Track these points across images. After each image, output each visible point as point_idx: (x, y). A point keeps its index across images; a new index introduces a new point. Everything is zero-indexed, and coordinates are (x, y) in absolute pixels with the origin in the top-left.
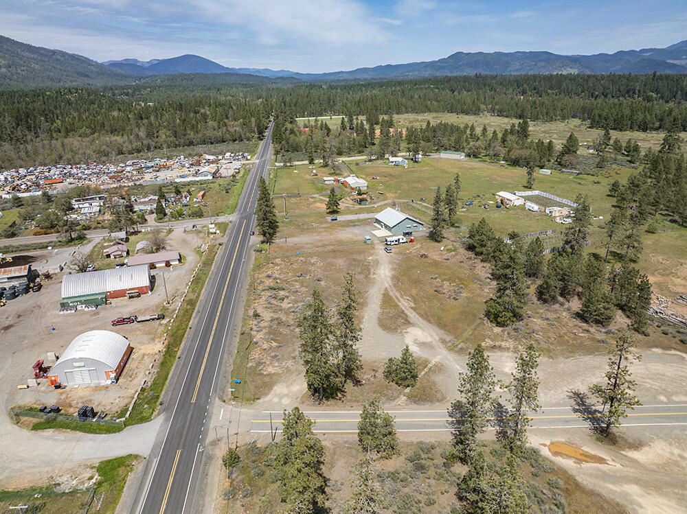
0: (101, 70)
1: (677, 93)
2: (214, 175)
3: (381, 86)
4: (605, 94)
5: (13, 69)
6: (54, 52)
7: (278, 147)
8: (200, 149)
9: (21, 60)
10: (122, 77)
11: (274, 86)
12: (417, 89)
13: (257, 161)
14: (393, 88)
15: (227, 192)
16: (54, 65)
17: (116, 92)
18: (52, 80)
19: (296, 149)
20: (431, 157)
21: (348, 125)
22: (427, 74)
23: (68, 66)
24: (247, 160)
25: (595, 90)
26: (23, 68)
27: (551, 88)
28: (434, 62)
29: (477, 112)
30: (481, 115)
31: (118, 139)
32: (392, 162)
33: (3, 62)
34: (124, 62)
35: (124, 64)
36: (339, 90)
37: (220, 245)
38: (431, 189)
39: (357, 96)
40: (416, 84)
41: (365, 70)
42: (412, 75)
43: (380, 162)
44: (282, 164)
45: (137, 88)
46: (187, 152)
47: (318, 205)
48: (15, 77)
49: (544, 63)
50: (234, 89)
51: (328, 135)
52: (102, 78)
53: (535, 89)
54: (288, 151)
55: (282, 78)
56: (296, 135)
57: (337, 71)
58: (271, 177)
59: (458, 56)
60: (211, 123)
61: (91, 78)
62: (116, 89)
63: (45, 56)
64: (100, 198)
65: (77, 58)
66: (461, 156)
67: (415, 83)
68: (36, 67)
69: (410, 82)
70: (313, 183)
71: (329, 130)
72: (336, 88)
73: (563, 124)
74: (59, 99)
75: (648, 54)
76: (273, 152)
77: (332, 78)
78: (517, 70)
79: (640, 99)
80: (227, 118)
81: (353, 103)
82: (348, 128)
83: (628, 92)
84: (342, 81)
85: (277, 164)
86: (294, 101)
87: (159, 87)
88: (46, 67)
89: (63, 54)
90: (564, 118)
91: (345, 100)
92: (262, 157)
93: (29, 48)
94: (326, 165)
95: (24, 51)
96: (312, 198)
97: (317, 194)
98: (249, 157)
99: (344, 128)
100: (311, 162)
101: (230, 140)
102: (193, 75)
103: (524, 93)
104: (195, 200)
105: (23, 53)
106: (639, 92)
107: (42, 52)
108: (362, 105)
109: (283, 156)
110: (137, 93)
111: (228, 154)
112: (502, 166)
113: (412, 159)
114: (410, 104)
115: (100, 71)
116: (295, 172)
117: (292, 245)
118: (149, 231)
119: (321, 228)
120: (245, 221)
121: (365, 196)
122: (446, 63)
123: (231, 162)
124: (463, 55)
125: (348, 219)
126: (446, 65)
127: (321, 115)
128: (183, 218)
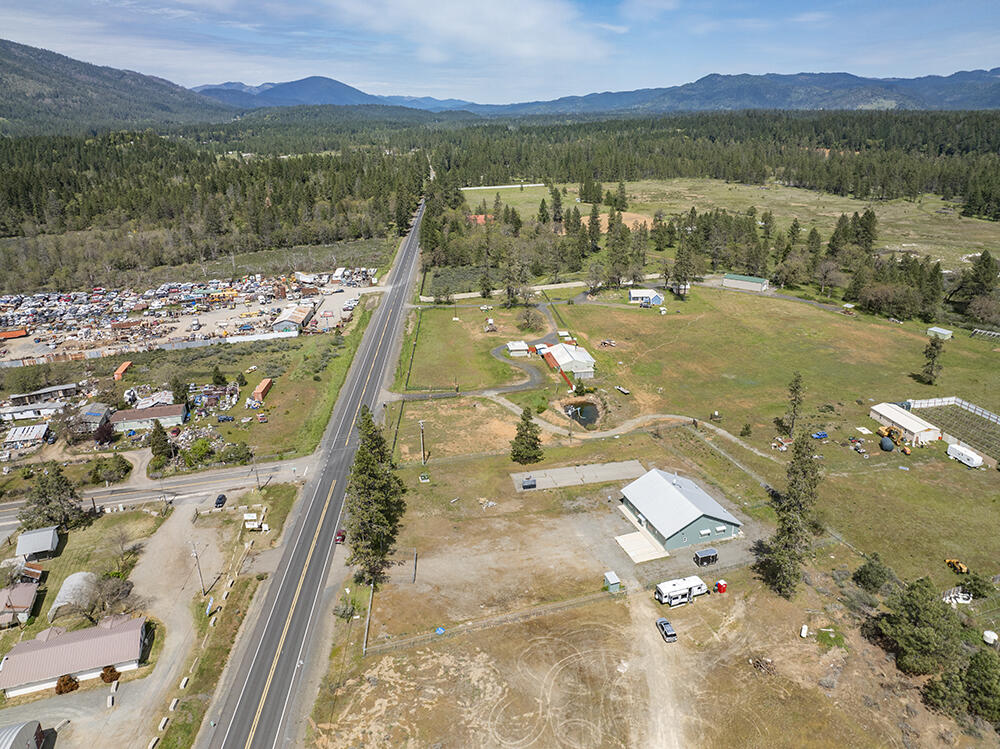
0: (189, 99)
2: (303, 326)
3: (600, 129)
4: (963, 146)
5: (61, 100)
6: (122, 74)
7: (428, 257)
8: (293, 257)
9: (74, 85)
10: (218, 109)
11: (437, 126)
12: (657, 136)
13: (388, 289)
14: (618, 134)
15: (317, 379)
16: (122, 93)
17: (202, 135)
18: (116, 116)
19: (460, 260)
20: (705, 284)
21: (551, 213)
22: (665, 106)
23: (141, 95)
24: (371, 285)
25: (946, 139)
26: (74, 98)
27: (872, 136)
28: (675, 89)
29: (760, 179)
30: (768, 186)
31: (161, 234)
32: (636, 298)
33: (48, 89)
34: (225, 88)
35: (224, 91)
36: (534, 135)
37: (260, 578)
38: (725, 381)
39: (564, 147)
40: (653, 127)
41: (572, 100)
42: (643, 109)
43: (612, 294)
44: (432, 299)
45: (232, 130)
46: (270, 264)
47: (495, 425)
48: (63, 111)
49: (842, 91)
50: (377, 131)
51: (516, 233)
52: (188, 112)
53: (844, 138)
54: (446, 263)
55: (450, 113)
56: (461, 234)
57: (531, 101)
58: (410, 331)
59: (712, 79)
60: (321, 204)
61: (171, 112)
62: (203, 131)
63: (109, 79)
64: (65, 391)
65: (154, 84)
66: (762, 286)
67: (652, 123)
68: (95, 95)
69: (644, 123)
70: (487, 353)
71: (518, 223)
72: (529, 131)
73: (913, 207)
74: (104, 151)
76: (420, 267)
77: (523, 111)
78: (801, 101)
80: (351, 192)
81: (557, 162)
82: (551, 218)
84: (538, 117)
85: (423, 298)
86: (463, 158)
87: (267, 127)
88: (109, 96)
89: (136, 76)
90: (912, 194)
91: (544, 156)
92: (398, 280)
93: (88, 69)
94: (512, 304)
95: (79, 72)
96: (484, 401)
97: (494, 388)
98: (374, 281)
99: (544, 218)
100: (486, 293)
101: (350, 236)
102: (318, 107)
103: (827, 143)
104: (248, 401)
105: (78, 75)
107: (106, 73)
108: (572, 166)
109: (436, 276)
110: (232, 137)
111: (339, 272)
112: (847, 311)
113: (671, 290)
114: (648, 163)
115: (187, 102)
116: (454, 319)
117: (427, 589)
118: (121, 510)
119: (499, 517)
120: (334, 482)
121: (590, 398)
122: (693, 90)
123: (342, 291)
124: (719, 79)
125: (559, 485)
126: (693, 93)
127: (506, 182)
128: (207, 465)
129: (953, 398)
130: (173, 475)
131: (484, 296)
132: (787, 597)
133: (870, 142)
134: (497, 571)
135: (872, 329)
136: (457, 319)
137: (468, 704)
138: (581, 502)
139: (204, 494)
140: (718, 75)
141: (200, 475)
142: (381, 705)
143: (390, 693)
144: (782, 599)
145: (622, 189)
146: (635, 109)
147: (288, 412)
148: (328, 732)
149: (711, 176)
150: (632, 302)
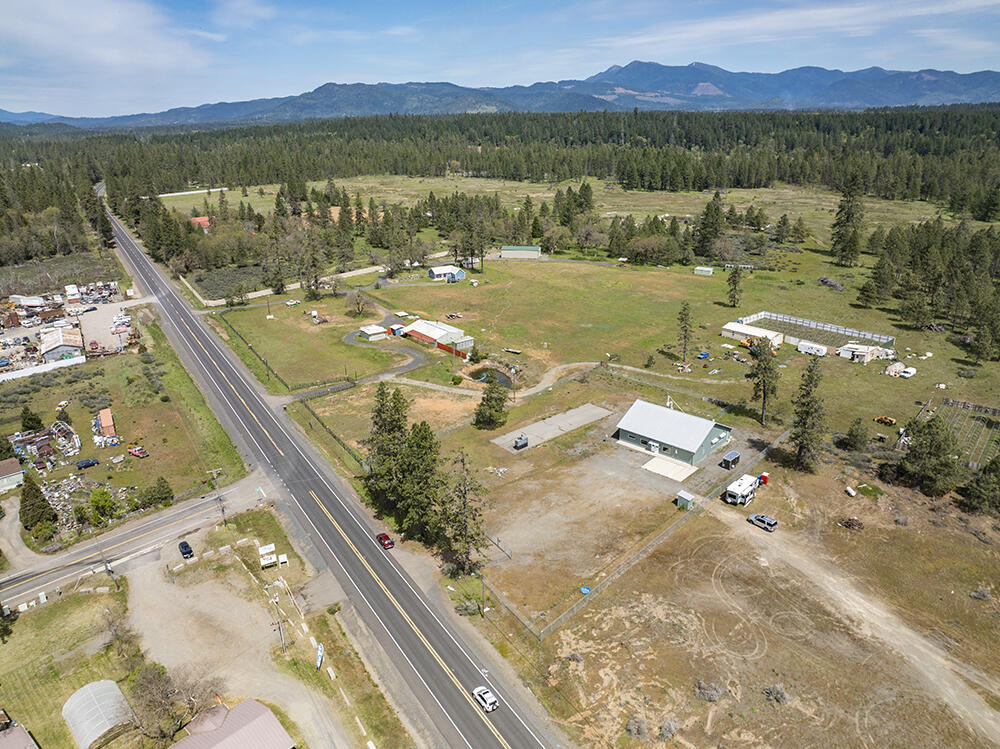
1: (669, 136)
13: (153, 300)
15: (165, 400)
20: (488, 257)
22: (287, 116)
27: (509, 133)
28: (292, 99)
29: (439, 172)
32: (439, 276)
37: (332, 611)
38: (587, 329)
41: (186, 111)
42: (267, 118)
44: (223, 302)
49: (450, 99)
51: (260, 230)
53: (486, 135)
58: (225, 336)
59: (328, 89)
66: (534, 253)
70: (341, 342)
72: (163, 140)
75: (569, 87)
78: (417, 108)
79: (628, 145)
83: (611, 135)
85: (208, 303)
92: (155, 290)
97: (385, 371)
98: (129, 293)
100: (279, 291)
104: (97, 439)
106: (625, 135)
111: (71, 289)
112: (622, 265)
116: (268, 317)
117: (529, 560)
118: (43, 600)
119: (522, 478)
120: (312, 493)
121: (487, 363)
122: (312, 99)
123: (95, 309)
124: (336, 88)
125: (546, 439)
126: (313, 102)
127: (180, 189)
128: (120, 518)
129: (763, 313)
130: (77, 541)
131: (278, 292)
132: (812, 472)
133: (508, 137)
134: (575, 523)
135: (653, 275)
136: (272, 317)
137: (682, 640)
138: (580, 448)
139: (149, 549)
140: (334, 84)
141: (118, 532)
142: (608, 675)
143: (603, 660)
144: (811, 476)
145: (331, 185)
146: (259, 118)
147: (165, 441)
148: (586, 721)
149: (391, 173)
150: (436, 279)
